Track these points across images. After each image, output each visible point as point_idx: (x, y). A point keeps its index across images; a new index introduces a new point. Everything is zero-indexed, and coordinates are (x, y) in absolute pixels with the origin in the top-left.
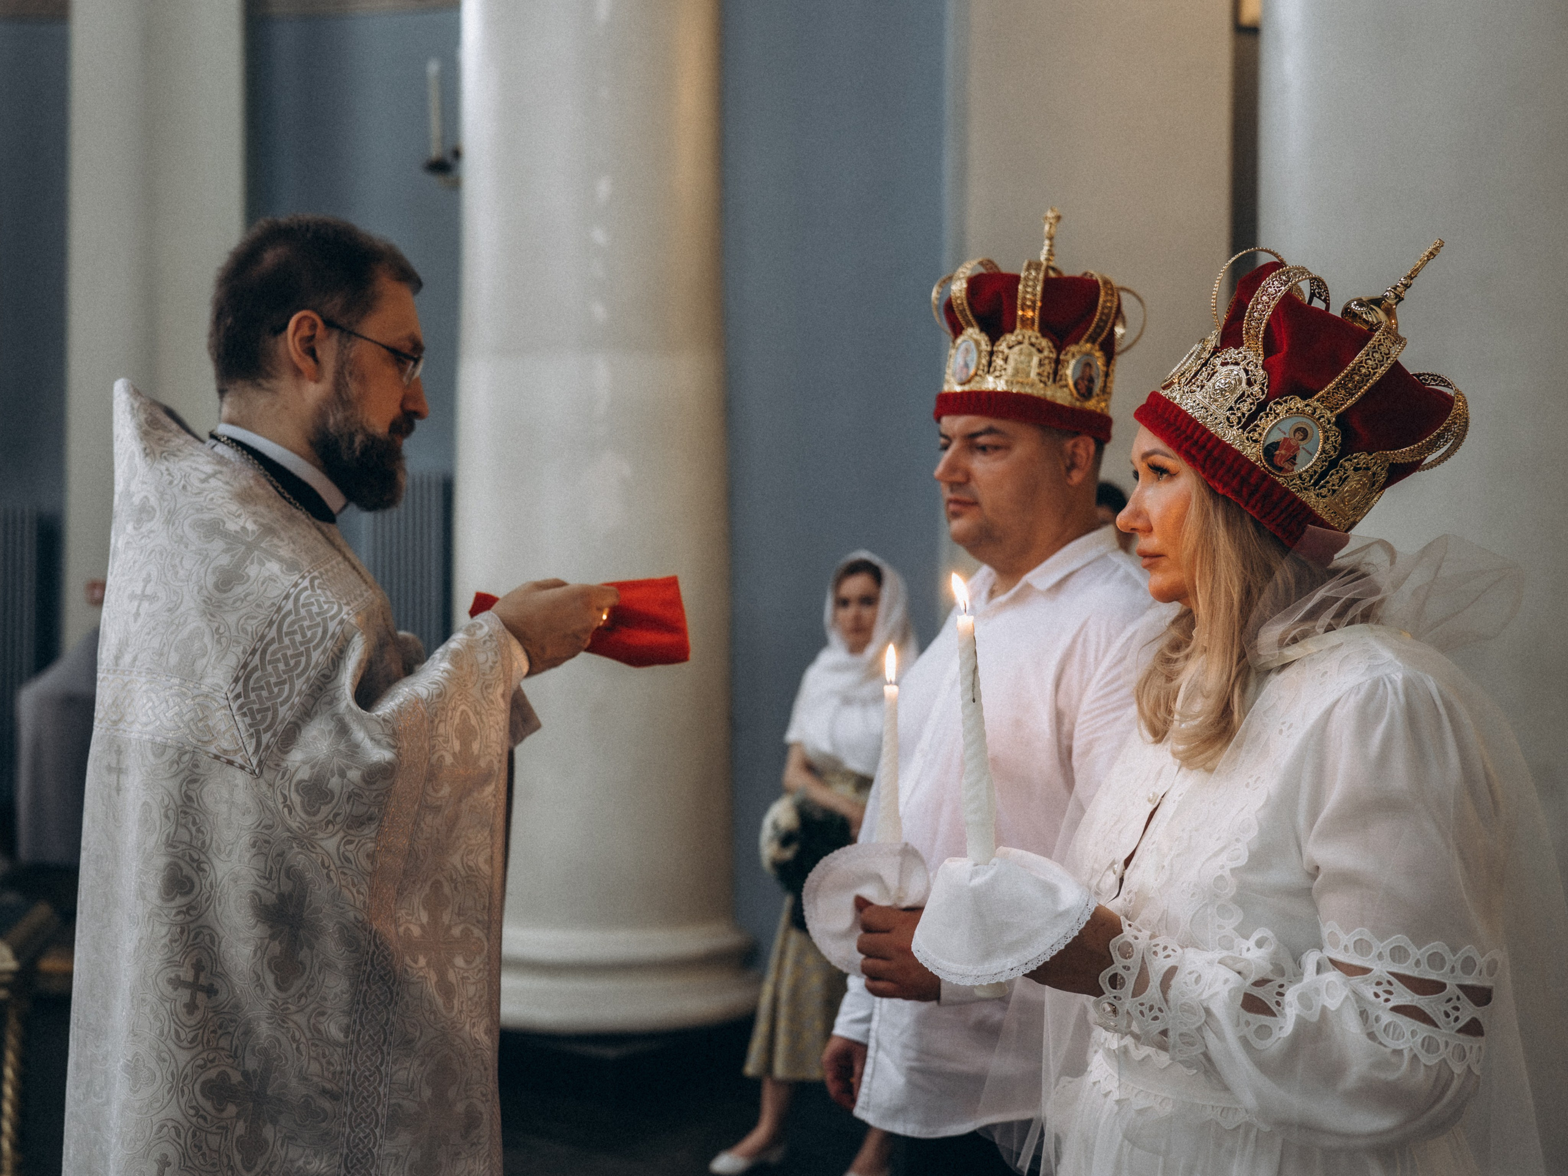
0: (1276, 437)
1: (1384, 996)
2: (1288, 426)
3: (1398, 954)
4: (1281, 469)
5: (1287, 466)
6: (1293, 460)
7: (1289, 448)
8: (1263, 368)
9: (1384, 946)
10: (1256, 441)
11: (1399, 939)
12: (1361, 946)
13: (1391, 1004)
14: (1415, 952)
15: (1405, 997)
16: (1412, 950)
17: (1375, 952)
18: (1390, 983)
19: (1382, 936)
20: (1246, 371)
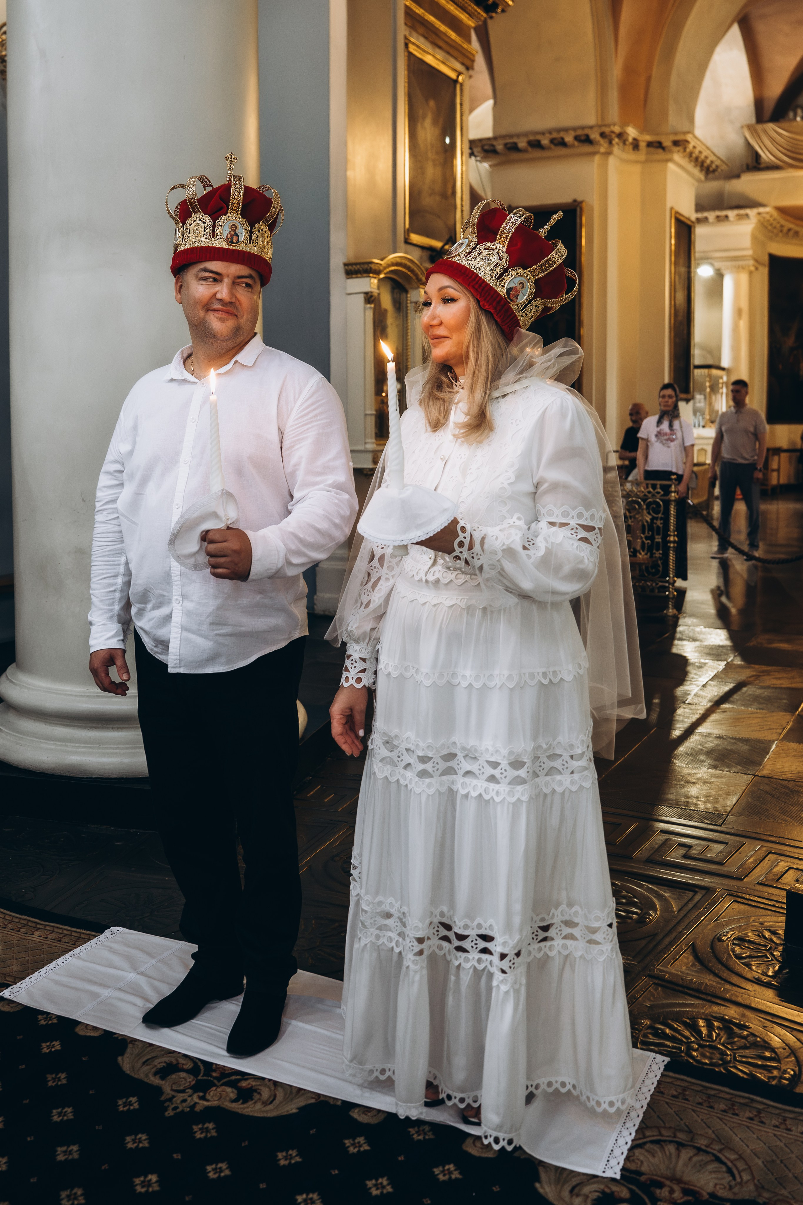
0: (512, 285)
1: (575, 534)
2: (517, 280)
3: (580, 515)
4: (512, 300)
5: (514, 299)
6: (517, 297)
7: (516, 291)
8: (506, 252)
9: (574, 513)
10: (503, 286)
11: (581, 509)
12: (565, 514)
13: (579, 537)
14: (587, 514)
15: (582, 534)
16: (584, 512)
17: (570, 516)
18: (577, 529)
19: (574, 509)
20: (498, 254)
